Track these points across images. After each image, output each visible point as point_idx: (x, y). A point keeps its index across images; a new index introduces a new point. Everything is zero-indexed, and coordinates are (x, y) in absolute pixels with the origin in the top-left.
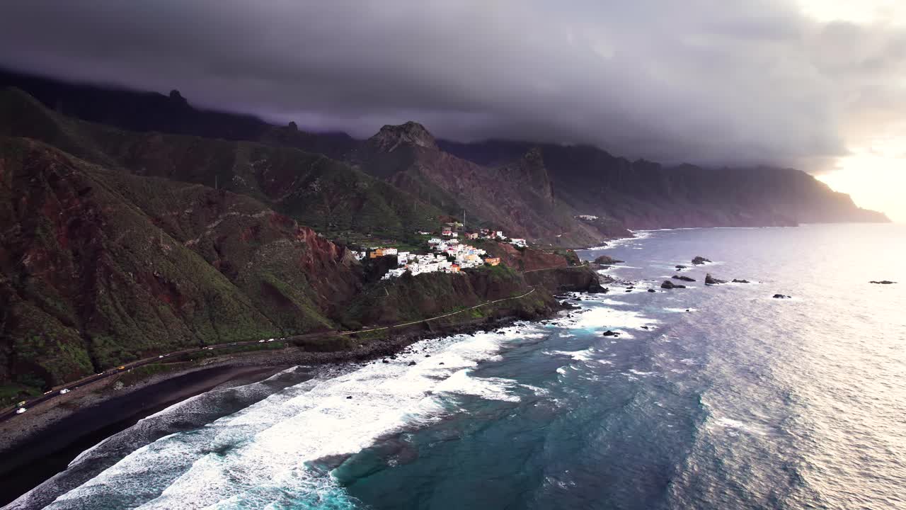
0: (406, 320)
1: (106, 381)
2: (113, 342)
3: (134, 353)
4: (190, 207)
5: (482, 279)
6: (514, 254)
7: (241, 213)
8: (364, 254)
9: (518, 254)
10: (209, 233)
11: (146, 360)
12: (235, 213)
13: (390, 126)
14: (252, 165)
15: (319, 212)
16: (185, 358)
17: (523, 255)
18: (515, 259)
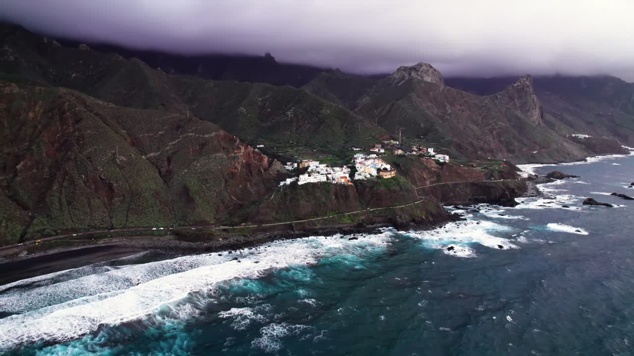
0: (279, 221)
1: (15, 250)
2: (45, 223)
3: (55, 231)
4: (162, 130)
5: (367, 189)
6: (434, 168)
7: (196, 134)
8: (296, 165)
9: (438, 168)
10: (168, 148)
11: (62, 236)
12: (191, 134)
13: (404, 67)
14: (260, 100)
15: (287, 132)
16: (90, 237)
17: (442, 169)
18: (435, 172)
